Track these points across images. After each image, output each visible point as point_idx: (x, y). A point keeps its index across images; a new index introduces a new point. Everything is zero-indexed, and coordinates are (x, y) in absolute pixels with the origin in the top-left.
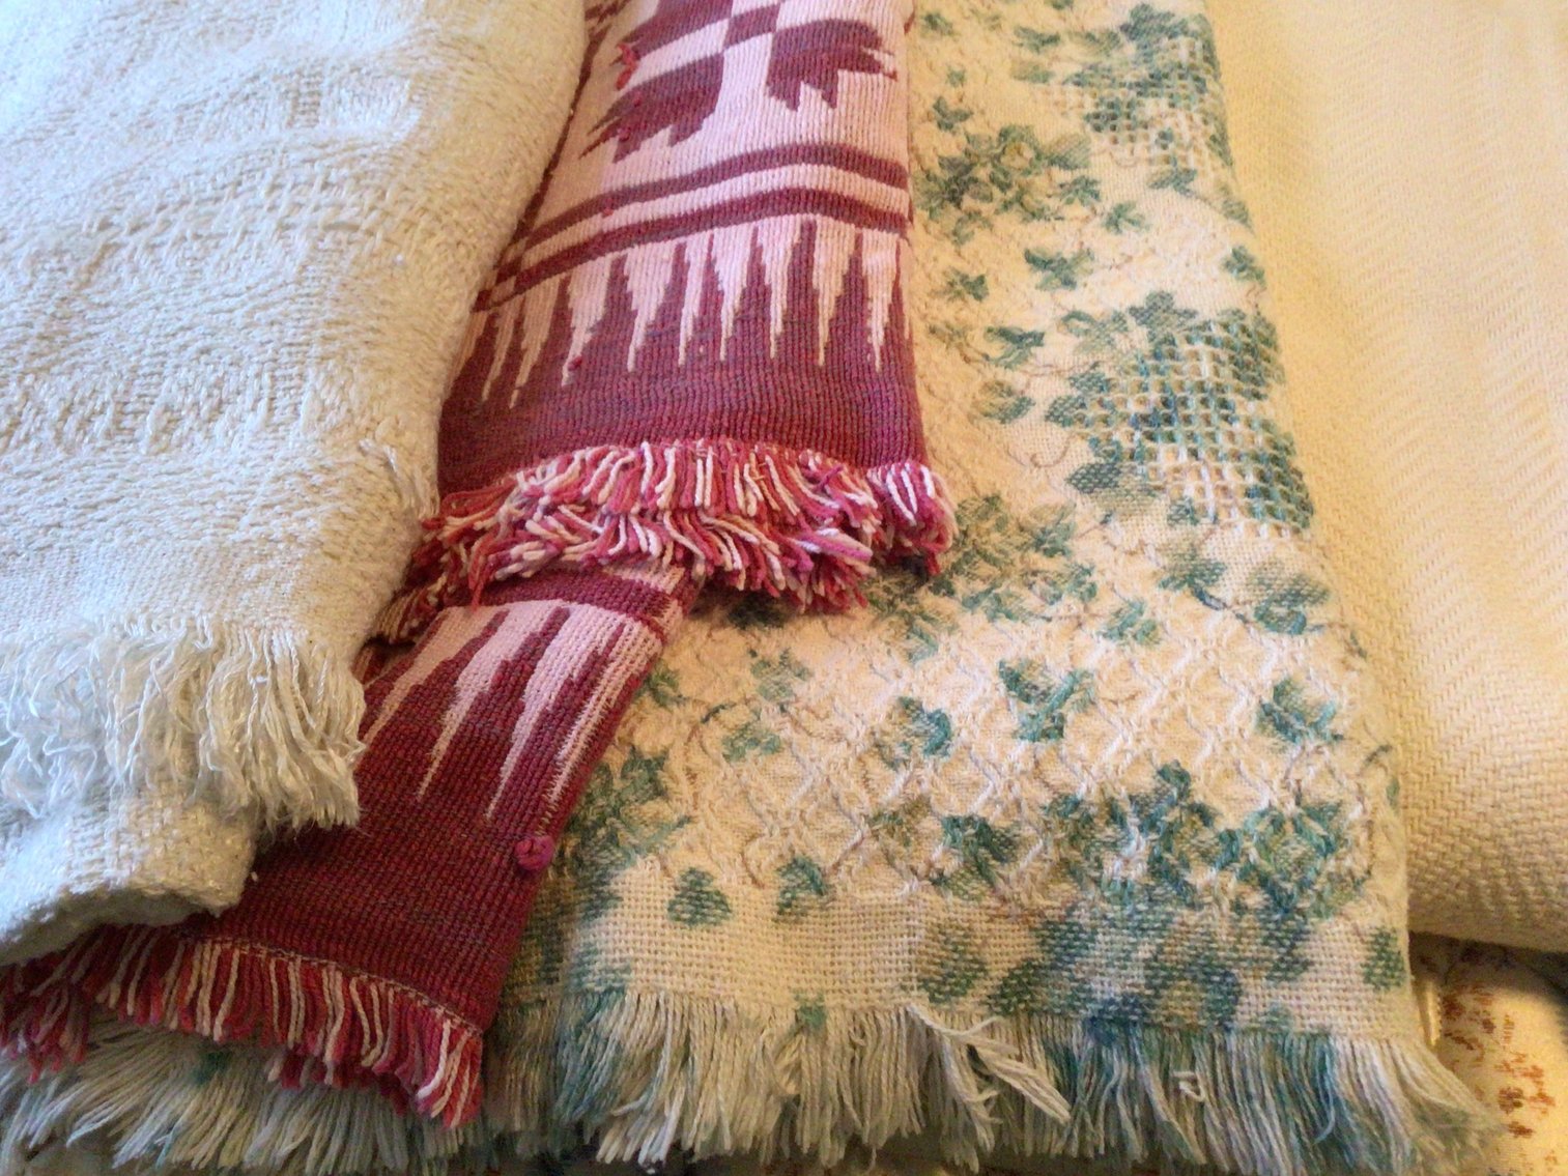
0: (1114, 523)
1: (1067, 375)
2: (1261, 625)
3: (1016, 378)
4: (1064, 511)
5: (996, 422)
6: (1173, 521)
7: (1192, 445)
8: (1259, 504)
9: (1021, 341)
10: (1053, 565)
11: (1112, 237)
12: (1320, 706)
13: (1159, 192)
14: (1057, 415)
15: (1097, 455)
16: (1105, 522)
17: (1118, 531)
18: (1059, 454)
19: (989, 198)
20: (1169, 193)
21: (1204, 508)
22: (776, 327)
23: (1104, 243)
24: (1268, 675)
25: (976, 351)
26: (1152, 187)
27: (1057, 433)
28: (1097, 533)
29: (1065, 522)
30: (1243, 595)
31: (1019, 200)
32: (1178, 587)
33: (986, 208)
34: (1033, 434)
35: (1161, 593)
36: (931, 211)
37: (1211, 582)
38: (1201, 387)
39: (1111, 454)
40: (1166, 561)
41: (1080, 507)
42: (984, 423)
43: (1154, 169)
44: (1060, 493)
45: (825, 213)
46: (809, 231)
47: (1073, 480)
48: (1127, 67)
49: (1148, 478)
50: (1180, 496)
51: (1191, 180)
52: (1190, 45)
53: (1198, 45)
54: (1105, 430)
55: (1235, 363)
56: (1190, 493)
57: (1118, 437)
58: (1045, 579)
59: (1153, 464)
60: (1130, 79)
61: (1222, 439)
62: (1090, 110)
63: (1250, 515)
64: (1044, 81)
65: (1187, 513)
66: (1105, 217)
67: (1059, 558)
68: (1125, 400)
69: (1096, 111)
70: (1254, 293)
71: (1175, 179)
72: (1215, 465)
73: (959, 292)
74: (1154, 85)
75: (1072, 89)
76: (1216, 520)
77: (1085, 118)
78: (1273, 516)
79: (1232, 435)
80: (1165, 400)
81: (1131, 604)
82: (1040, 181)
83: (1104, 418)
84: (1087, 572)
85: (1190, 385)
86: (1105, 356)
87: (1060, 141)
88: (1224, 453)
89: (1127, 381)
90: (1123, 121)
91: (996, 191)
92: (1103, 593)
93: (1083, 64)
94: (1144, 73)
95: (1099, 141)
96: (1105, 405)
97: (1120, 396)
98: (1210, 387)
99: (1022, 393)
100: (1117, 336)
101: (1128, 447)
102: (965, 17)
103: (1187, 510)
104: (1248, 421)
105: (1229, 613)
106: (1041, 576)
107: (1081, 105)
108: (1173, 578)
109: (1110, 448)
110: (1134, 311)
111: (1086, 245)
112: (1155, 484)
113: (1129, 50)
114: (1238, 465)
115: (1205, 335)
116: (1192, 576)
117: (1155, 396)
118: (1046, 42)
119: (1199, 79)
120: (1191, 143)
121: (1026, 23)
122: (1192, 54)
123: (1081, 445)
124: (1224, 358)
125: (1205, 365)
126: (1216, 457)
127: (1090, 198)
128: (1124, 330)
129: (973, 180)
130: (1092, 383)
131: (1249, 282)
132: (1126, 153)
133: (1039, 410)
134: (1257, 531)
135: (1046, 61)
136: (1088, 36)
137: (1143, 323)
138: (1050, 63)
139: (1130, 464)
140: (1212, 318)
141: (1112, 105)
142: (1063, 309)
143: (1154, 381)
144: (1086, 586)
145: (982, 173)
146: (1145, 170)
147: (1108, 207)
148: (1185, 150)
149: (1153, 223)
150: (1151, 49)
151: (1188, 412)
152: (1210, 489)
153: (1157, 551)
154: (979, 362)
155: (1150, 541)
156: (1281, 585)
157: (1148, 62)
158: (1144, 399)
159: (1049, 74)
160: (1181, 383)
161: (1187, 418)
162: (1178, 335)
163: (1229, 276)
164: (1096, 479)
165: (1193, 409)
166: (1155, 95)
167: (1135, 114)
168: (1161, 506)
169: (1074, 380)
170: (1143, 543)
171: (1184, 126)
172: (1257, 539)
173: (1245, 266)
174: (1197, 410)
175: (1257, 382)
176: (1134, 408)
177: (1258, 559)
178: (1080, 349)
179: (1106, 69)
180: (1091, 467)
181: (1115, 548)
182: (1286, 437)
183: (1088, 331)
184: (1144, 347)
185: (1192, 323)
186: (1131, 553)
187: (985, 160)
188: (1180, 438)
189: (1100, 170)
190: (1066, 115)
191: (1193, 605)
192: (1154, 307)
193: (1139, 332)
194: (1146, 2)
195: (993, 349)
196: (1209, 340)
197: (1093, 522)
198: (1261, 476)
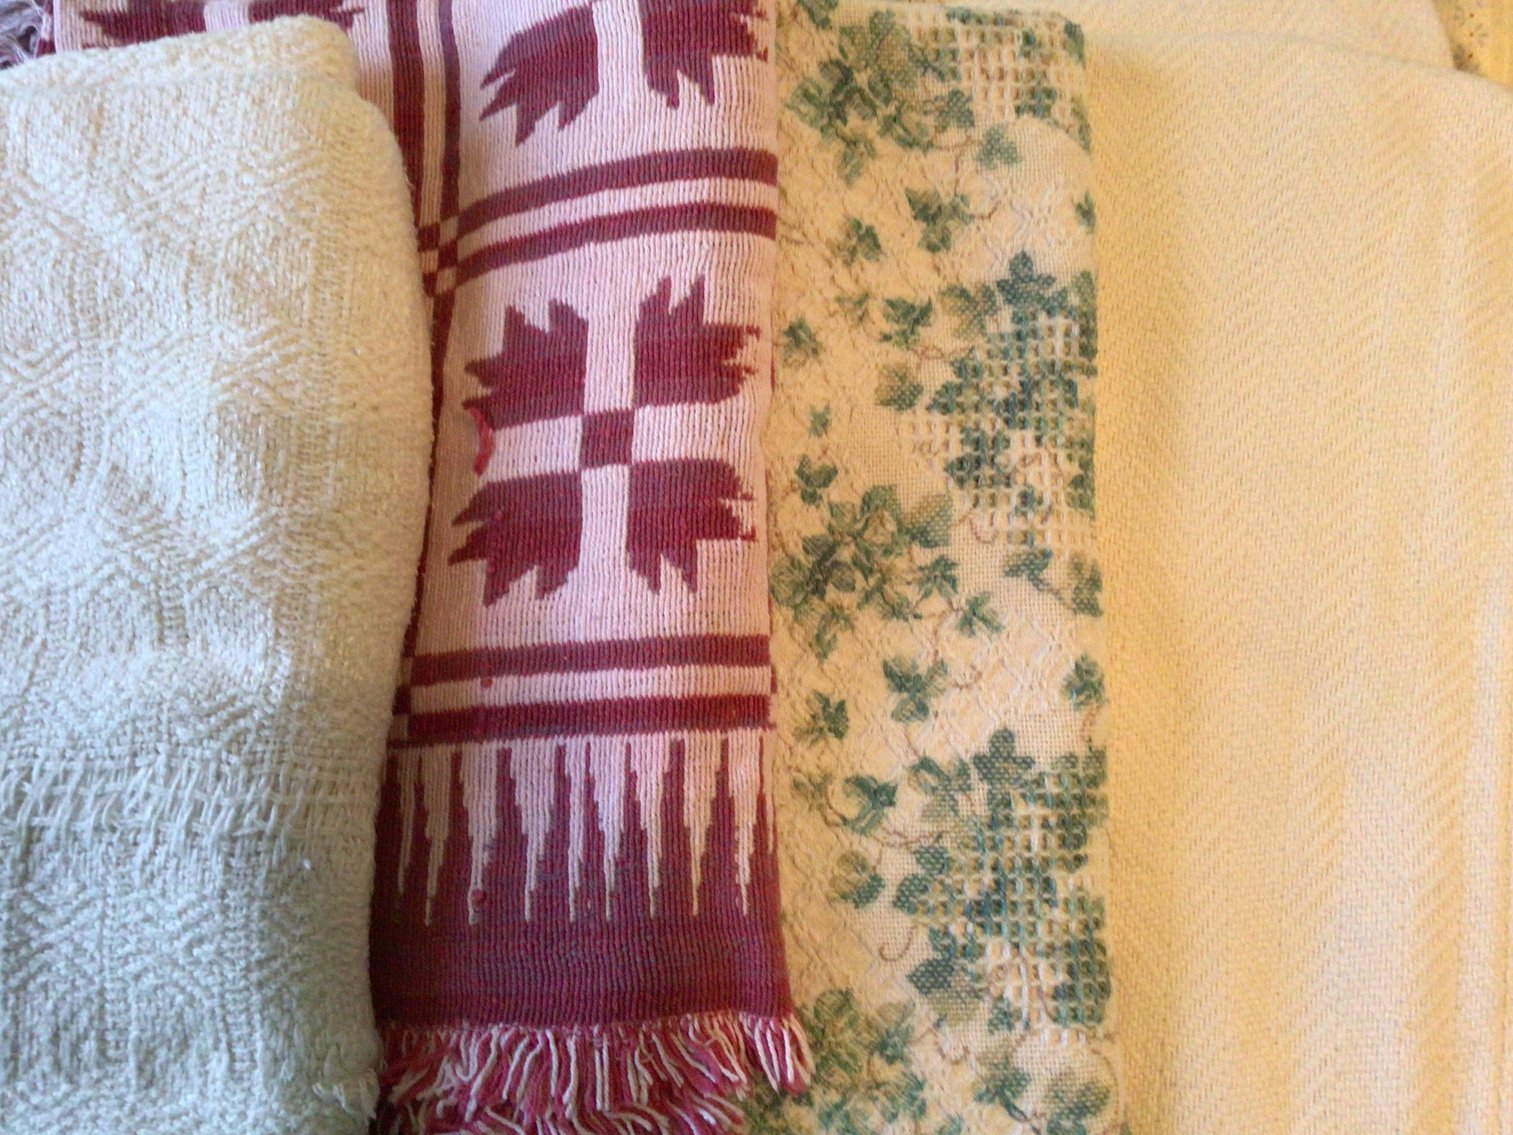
0: (946, 1028)
1: (915, 847)
3: (868, 847)
4: (905, 1011)
5: (851, 906)
6: (993, 1026)
7: (1015, 939)
8: (1064, 1007)
9: (879, 795)
10: (889, 1073)
11: (966, 642)
13: (1013, 581)
14: (906, 899)
15: (935, 948)
16: (937, 1025)
17: (949, 1038)
18: (903, 946)
19: (851, 587)
20: (1022, 585)
21: (1019, 1011)
22: (654, 880)
23: (959, 650)
25: (836, 813)
26: (1007, 574)
27: (903, 920)
28: (929, 1038)
29: (904, 1025)
30: (1040, 1108)
31: (879, 588)
32: (991, 1100)
33: (848, 600)
34: (883, 920)
35: (973, 1105)
36: (796, 607)
37: (1015, 1093)
38: (1029, 865)
39: (947, 948)
40: (984, 1071)
41: (918, 1006)
42: (841, 906)
43: (1012, 548)
44: (902, 992)
45: (692, 728)
46: (678, 751)
47: (914, 978)
48: (997, 364)
49: (978, 978)
50: (1001, 998)
51: (1045, 566)
52: (1067, 334)
53: (1076, 330)
54: (944, 920)
55: (1062, 823)
56: (1009, 994)
57: (954, 929)
58: (886, 1094)
59: (981, 961)
60: (1000, 393)
61: (1041, 928)
62: (956, 452)
63: (1056, 1019)
64: (911, 405)
65: (1005, 1017)
66: (961, 614)
67: (899, 1066)
68: (963, 881)
69: (961, 454)
70: (1090, 720)
71: (1030, 565)
72: (1032, 961)
73: (821, 729)
74: (1023, 405)
75: (938, 418)
76: (1027, 1026)
77: (949, 468)
78: (1075, 1017)
79: (1051, 923)
80: (997, 882)
81: (953, 1120)
82: (901, 563)
83: (944, 905)
84: (920, 1086)
85: (1019, 863)
86: (948, 824)
87: (921, 509)
88: (1041, 947)
89: (964, 858)
90: (987, 471)
91: (859, 576)
92: (931, 1109)
93: (952, 364)
94: (1014, 378)
95: (961, 501)
96: (945, 888)
97: (958, 877)
98: (1036, 863)
99: (874, 868)
100: (959, 797)
101: (961, 941)
102: (832, 315)
103: (1005, 1014)
104: (1067, 902)
105: (1028, 1126)
106: (883, 1089)
107: (946, 444)
108: (988, 1090)
109: (946, 942)
110: (979, 760)
111: (940, 655)
112: (982, 985)
113: (1004, 321)
114: (1052, 960)
115: (1041, 791)
116: (1003, 1086)
117: (988, 877)
118: (917, 322)
119: (1071, 386)
120: (1050, 508)
121: (895, 291)
122: (1067, 345)
123: (922, 937)
124: (1053, 820)
125: (1036, 835)
126: (1035, 953)
127: (948, 587)
128: (966, 789)
129: (837, 564)
130: (935, 859)
131: (1085, 710)
132: (986, 522)
133: (888, 893)
134: (1059, 1039)
135: (913, 360)
136: (964, 293)
137: (985, 777)
138: (919, 366)
139: (962, 961)
140: (1048, 769)
141: (977, 444)
142: (915, 752)
143: (989, 858)
144: (918, 1103)
145: (845, 554)
146: (1003, 550)
147: (963, 601)
148: (1044, 520)
149: (1005, 623)
150: (1025, 329)
151: (1015, 898)
152: (1025, 990)
153: (978, 1059)
154: (837, 825)
155: (972, 1049)
156: (1071, 1098)
157: (1021, 352)
158: (979, 881)
159: (917, 390)
160: (1012, 860)
161: (1014, 903)
162: (1015, 793)
163: (1069, 703)
164: (933, 977)
165: (1021, 893)
166: (1023, 424)
167: (1000, 459)
168: (984, 1009)
169: (919, 855)
170: (966, 1049)
171: (1047, 481)
172: (1059, 1047)
173: (1085, 684)
174: (1024, 894)
175: (1080, 841)
176: (970, 893)
177: (1057, 1069)
178: (927, 814)
179: (976, 371)
180: (930, 963)
181: (943, 1056)
182: (1098, 905)
183: (934, 789)
184: (983, 811)
185: (1028, 776)
186: (956, 1063)
187: (848, 539)
188: (1005, 929)
189: (959, 547)
190: (930, 463)
191: (1001, 1116)
192: (996, 752)
193: (980, 790)
194: (1027, 249)
195: (850, 807)
196: (1042, 798)
197: (929, 1025)
198: (1071, 971)
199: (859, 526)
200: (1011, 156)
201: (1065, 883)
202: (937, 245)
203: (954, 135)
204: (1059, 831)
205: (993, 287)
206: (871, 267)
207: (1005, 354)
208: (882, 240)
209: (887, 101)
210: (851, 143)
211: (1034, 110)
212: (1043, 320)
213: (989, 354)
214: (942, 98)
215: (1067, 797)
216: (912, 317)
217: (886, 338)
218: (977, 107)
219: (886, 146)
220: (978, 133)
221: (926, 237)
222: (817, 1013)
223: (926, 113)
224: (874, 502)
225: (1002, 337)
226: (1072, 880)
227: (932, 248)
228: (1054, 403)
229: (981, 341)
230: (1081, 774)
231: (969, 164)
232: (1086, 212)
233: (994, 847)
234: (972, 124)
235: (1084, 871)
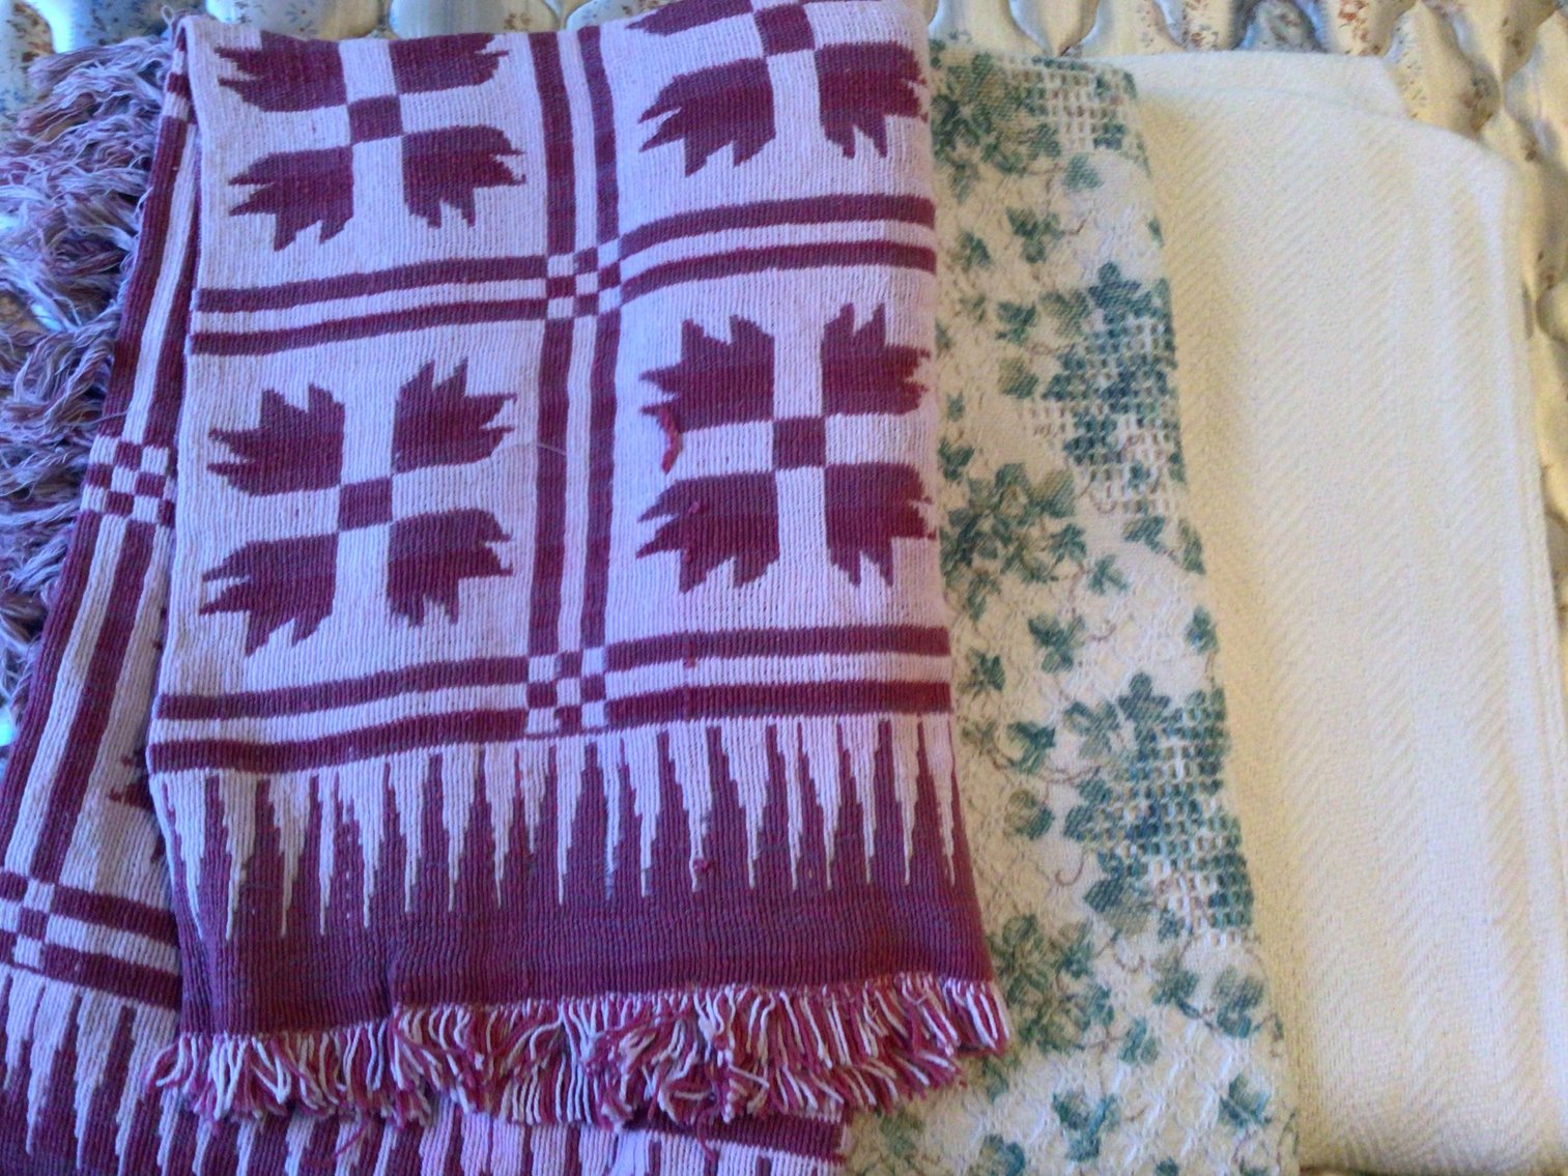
0: (1122, 941)
1: (1077, 781)
2: (1221, 1030)
3: (1035, 785)
4: (1084, 928)
5: (1026, 838)
6: (1162, 935)
7: (1173, 857)
8: (1220, 912)
9: (1038, 738)
10: (1077, 987)
11: (1100, 601)
12: (1258, 1095)
13: (1132, 545)
14: (1075, 828)
15: (1105, 870)
16: (1114, 939)
17: (1128, 950)
18: (1076, 871)
19: (994, 555)
20: (1140, 546)
21: (1182, 920)
23: (1094, 607)
24: (1226, 1075)
25: (1003, 755)
26: (1127, 539)
27: (1073, 848)
28: (1108, 952)
29: (1086, 942)
30: (1210, 1004)
31: (1018, 555)
32: (1168, 1001)
33: (993, 566)
34: (1059, 851)
35: (1154, 1009)
36: (947, 574)
37: (1187, 994)
38: (1177, 791)
39: (1115, 869)
40: (1159, 976)
41: (1095, 925)
42: (1018, 839)
43: (1129, 516)
44: (1081, 912)
47: (1089, 898)
48: (1097, 358)
49: (1143, 893)
50: (1165, 910)
51: (1159, 531)
52: (1154, 330)
53: (1161, 328)
54: (1110, 844)
55: (1199, 752)
56: (1173, 905)
57: (1120, 851)
58: (1077, 1005)
59: (1146, 878)
60: (1103, 384)
61: (1193, 846)
62: (1071, 434)
63: (1214, 925)
64: (1029, 393)
65: (1171, 927)
66: (1091, 575)
67: (1084, 979)
68: (1122, 809)
69: (1076, 435)
70: (1210, 661)
71: (1147, 530)
72: (1189, 875)
73: (982, 683)
74: (1124, 393)
75: (1054, 405)
76: (1191, 932)
77: (1067, 447)
78: (1229, 922)
79: (1200, 840)
80: (1151, 808)
81: (1137, 1023)
82: (1035, 532)
83: (1108, 831)
84: (1106, 995)
85: (1169, 789)
86: (1103, 759)
87: (1048, 482)
88: (1195, 862)
89: (1122, 788)
90: (1100, 450)
91: (999, 545)
92: (1118, 1015)
93: (1059, 358)
94: (1114, 370)
95: (1080, 477)
96: (1108, 816)
97: (1118, 805)
98: (1183, 788)
99: (1043, 803)
100: (1111, 735)
101: (1127, 862)
102: (957, 314)
103: (1171, 923)
104: (1211, 822)
105: (1201, 1021)
106: (1073, 1001)
107: (1063, 427)
108: (1164, 993)
109: (1114, 863)
110: (1123, 701)
111: (1078, 612)
112: (1149, 899)
113: (1097, 321)
114: (1205, 873)
115: (1178, 725)
116: (1176, 988)
117: (1144, 804)
118: (1025, 322)
119: (1161, 376)
120: (1158, 480)
121: (1005, 295)
122: (1155, 342)
123: (1092, 860)
124: (1192, 751)
125: (1179, 763)
126: (1190, 867)
127: (1077, 552)
128: (1116, 727)
129: (979, 534)
130: (1096, 792)
131: (1207, 654)
132: (1104, 494)
133: (1058, 825)
134: (1218, 941)
135: (1027, 356)
136: (1059, 299)
137: (1129, 716)
138: (1031, 361)
139: (1129, 879)
140: (1182, 705)
141: (1089, 426)
142: (1067, 698)
143: (1143, 786)
144: (1106, 1010)
145: (986, 525)
146: (1121, 518)
147: (1092, 563)
148: (1153, 491)
149: (1130, 580)
150: (1117, 327)
151: (1169, 819)
152: (1186, 901)
153: (1152, 966)
154: (1006, 768)
155: (1147, 957)
156: (1234, 992)
157: (1116, 348)
158: (1136, 807)
159: (1033, 381)
160: (1162, 787)
161: (1168, 826)
162: (1158, 729)
163: (1192, 648)
164: (1105, 897)
165: (1173, 816)
166: (1126, 409)
167: (1110, 439)
168: (1153, 921)
169: (1082, 788)
170: (1142, 959)
171: (1152, 456)
172: (1219, 949)
173: (1202, 632)
174: (1175, 817)
175: (1215, 768)
176: (1129, 818)
177: (1220, 968)
178: (1084, 751)
179: (1080, 365)
180: (1102, 884)
181: (1123, 967)
182: (1236, 823)
183: (1088, 730)
184: (1133, 746)
185: (1167, 713)
186: (1135, 971)
187: (987, 512)
188: (1164, 849)
189: (1084, 515)
190: (1051, 445)
191: (1177, 1016)
192: (1136, 695)
193: (1128, 728)
194: (1113, 259)
195: (1016, 750)
196: (1181, 732)
197: (1106, 940)
198: (1221, 881)
199: (996, 499)
200: (1093, 181)
201: (1209, 805)
202: (1034, 257)
203: (1043, 162)
204: (1199, 760)
205: (1085, 293)
206: (984, 275)
207: (1102, 349)
208: (990, 250)
209: (988, 131)
210: (960, 167)
211: (1109, 144)
212: (1131, 321)
213: (1088, 349)
214: (1033, 131)
215: (1201, 729)
216: (1020, 318)
217: (1001, 336)
218: (1062, 138)
219: (988, 171)
220: (1064, 161)
221: (1025, 250)
222: (1006, 940)
223: (1021, 143)
224: (1008, 477)
225: (1097, 336)
226: (1213, 803)
227: (1031, 259)
228: (1149, 390)
229: (1078, 339)
230: (1210, 709)
231: (1058, 189)
232: (1155, 229)
233: (1146, 777)
234: (1059, 153)
235: (1222, 793)
